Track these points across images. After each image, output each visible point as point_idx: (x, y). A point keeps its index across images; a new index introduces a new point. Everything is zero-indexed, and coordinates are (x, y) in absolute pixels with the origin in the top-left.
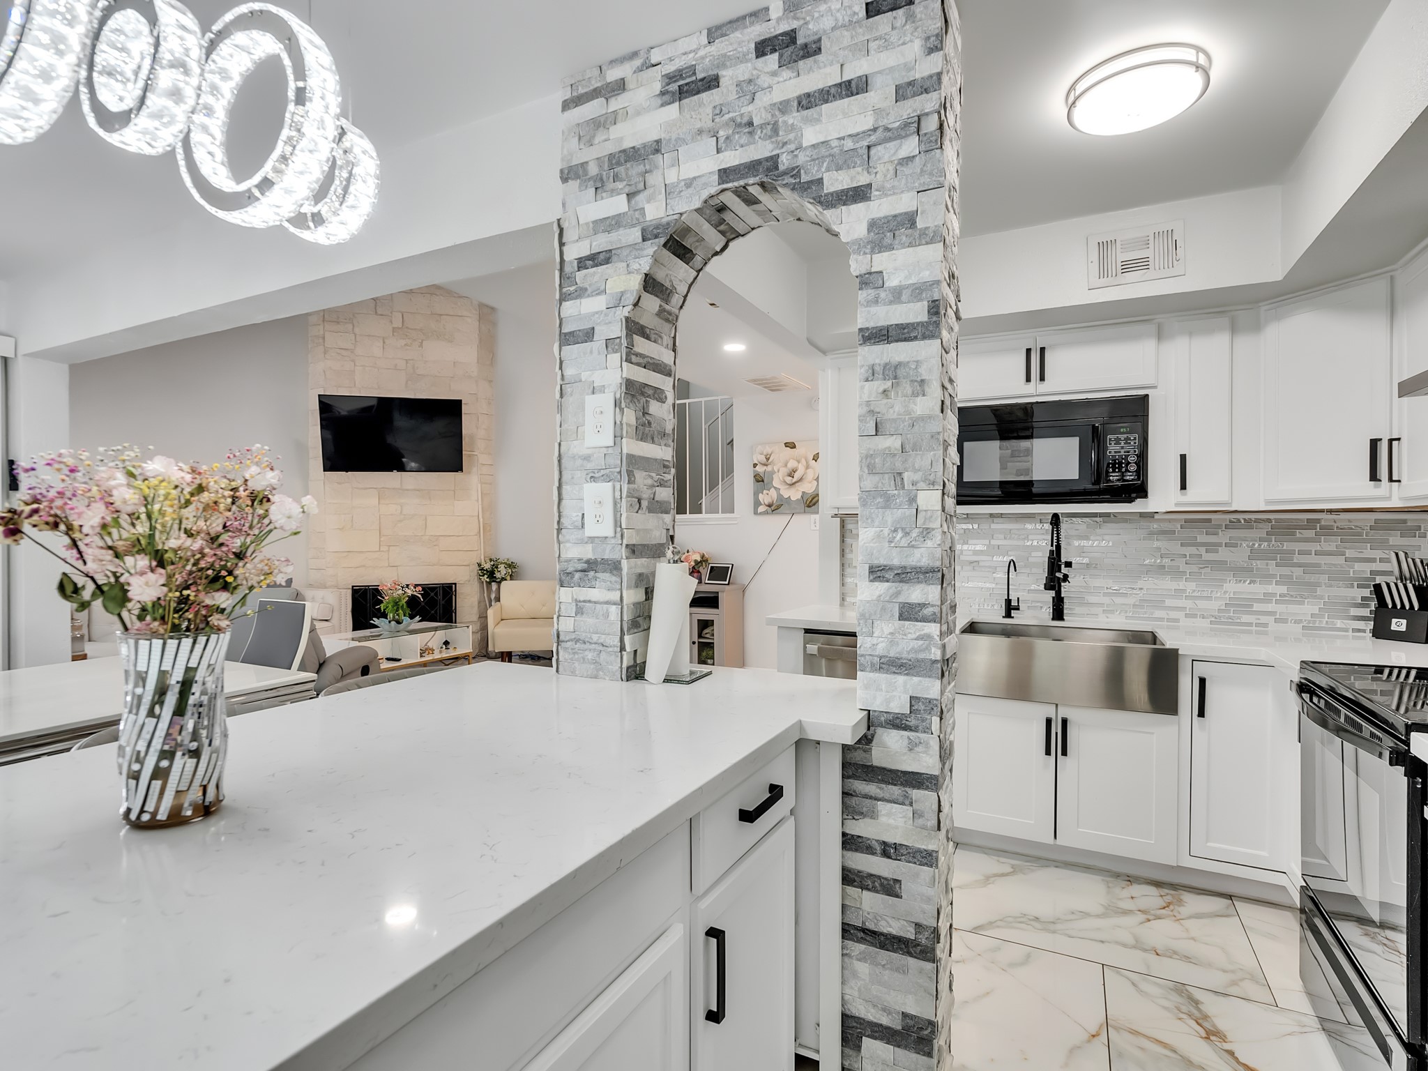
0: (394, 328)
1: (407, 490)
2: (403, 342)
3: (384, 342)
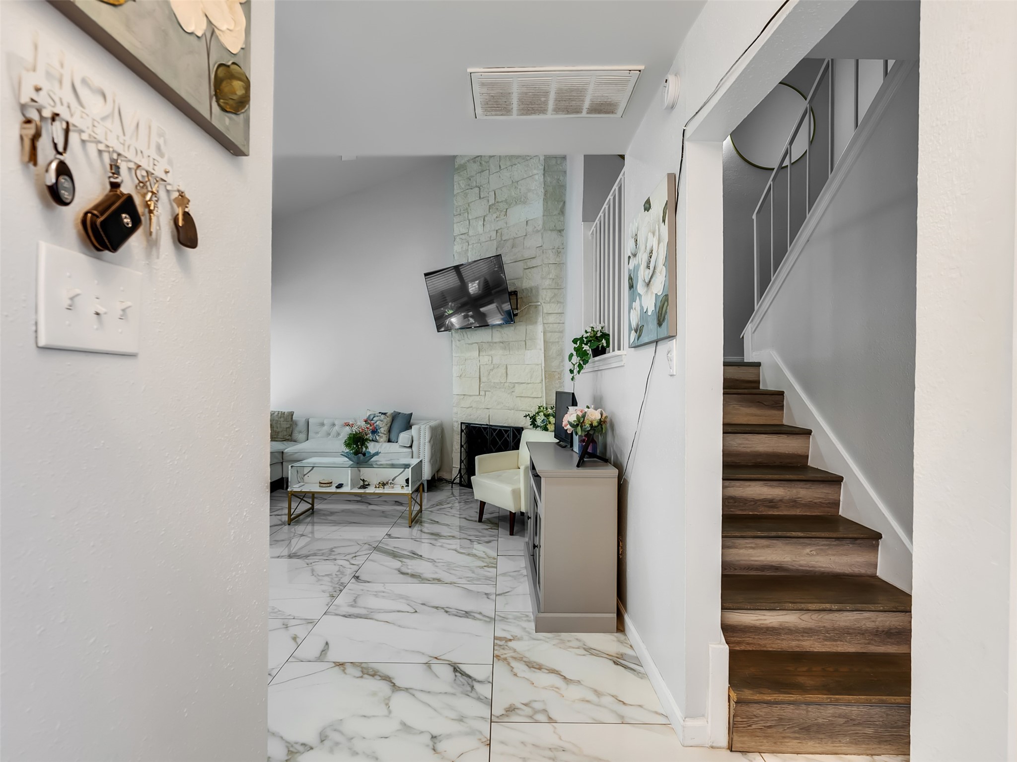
0: (490, 206)
1: (496, 343)
2: (495, 216)
3: (484, 220)
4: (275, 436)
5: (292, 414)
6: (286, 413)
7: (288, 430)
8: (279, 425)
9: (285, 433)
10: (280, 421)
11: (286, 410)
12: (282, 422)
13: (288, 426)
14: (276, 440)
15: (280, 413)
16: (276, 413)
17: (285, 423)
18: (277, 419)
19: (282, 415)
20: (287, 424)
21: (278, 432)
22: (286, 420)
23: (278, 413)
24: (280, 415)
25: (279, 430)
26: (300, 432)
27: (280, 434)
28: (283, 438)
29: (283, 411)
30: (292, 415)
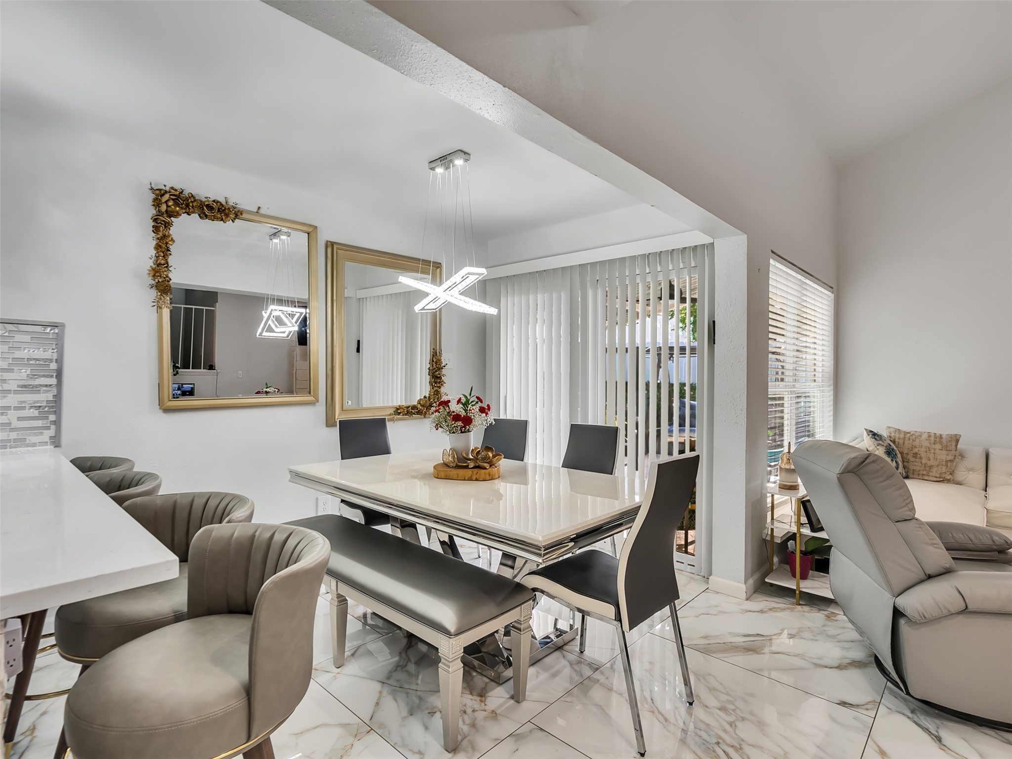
4: (925, 472)
5: (956, 439)
6: (944, 436)
7: (949, 464)
8: (932, 456)
9: (944, 469)
10: (935, 449)
11: (945, 431)
12: (937, 451)
13: (950, 458)
14: (926, 478)
15: (933, 435)
16: (925, 436)
17: (944, 452)
18: (928, 445)
19: (938, 440)
20: (947, 455)
21: (931, 467)
22: (946, 448)
23: (930, 436)
24: (932, 439)
25: (931, 463)
26: (971, 470)
27: (934, 470)
28: (940, 478)
29: (938, 433)
30: (957, 441)
